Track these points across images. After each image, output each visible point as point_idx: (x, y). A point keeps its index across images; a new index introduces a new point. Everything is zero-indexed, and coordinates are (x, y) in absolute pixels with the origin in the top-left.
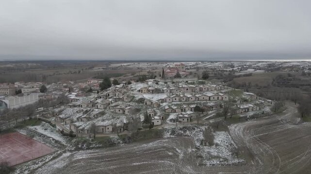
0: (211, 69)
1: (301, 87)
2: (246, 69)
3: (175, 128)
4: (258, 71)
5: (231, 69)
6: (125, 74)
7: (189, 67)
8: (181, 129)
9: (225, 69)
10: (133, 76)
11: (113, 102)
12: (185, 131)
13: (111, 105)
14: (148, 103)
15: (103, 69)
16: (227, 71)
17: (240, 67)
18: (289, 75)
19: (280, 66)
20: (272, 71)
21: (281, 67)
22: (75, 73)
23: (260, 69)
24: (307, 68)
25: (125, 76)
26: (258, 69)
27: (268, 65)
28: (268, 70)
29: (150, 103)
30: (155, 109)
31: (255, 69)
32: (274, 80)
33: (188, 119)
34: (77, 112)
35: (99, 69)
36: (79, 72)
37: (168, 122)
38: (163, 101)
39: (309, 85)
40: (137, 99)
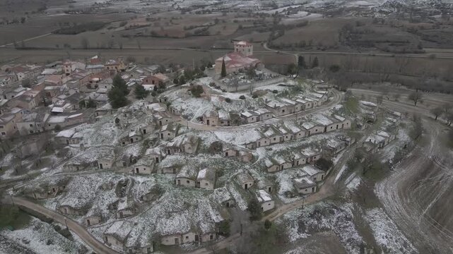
0: (245, 12)
1: (376, 44)
2: (296, 11)
3: (302, 216)
4: (312, 15)
5: (274, 11)
6: (109, 23)
7: (209, 8)
8: (312, 216)
9: (265, 12)
10: (123, 28)
11: (164, 155)
12: (319, 219)
13: (163, 163)
14: (231, 153)
15: (66, 12)
16: (268, 15)
17: (286, 8)
18: (358, 24)
19: (342, 6)
20: (333, 14)
21: (343, 9)
22: (15, 22)
23: (315, 12)
24: (378, 10)
25: (109, 29)
26: (312, 12)
27: (326, 4)
28: (327, 14)
29: (235, 153)
30: (247, 167)
31: (308, 11)
32: (341, 34)
33: (313, 189)
34: (101, 188)
35: (58, 12)
36: (23, 20)
37: (282, 198)
38: (254, 145)
39: (388, 42)
40: (208, 143)
